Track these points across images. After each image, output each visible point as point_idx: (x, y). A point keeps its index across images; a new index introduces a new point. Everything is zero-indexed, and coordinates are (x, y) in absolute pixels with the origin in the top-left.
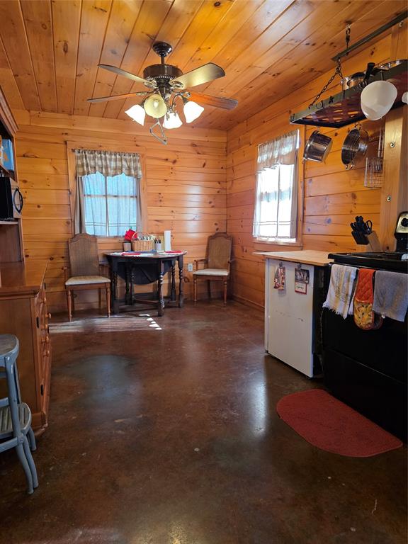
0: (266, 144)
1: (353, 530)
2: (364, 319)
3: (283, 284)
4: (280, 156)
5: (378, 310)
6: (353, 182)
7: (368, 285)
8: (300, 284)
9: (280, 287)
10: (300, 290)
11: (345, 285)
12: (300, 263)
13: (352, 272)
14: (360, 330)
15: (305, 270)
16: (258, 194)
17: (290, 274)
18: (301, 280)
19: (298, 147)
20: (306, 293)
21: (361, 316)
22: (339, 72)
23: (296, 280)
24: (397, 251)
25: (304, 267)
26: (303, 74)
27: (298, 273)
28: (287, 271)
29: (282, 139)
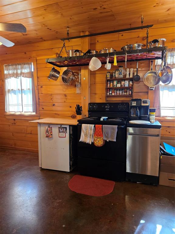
0: (10, 65)
3: (52, 135)
4: (21, 73)
5: (105, 139)
6: (64, 90)
7: (100, 130)
8: (62, 134)
9: (49, 135)
10: (62, 136)
11: (90, 132)
12: (61, 125)
13: (93, 126)
14: (98, 148)
15: (64, 128)
16: (7, 90)
17: (55, 130)
18: (62, 132)
19: (33, 70)
20: (65, 137)
21: (98, 142)
22: (64, 46)
23: (60, 132)
25: (63, 126)
26: (36, 39)
27: (60, 129)
28: (53, 129)
29: (22, 65)
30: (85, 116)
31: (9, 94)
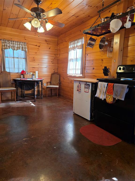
0: (72, 42)
1: (112, 170)
2: (110, 100)
3: (80, 89)
4: (77, 46)
5: (115, 97)
6: (102, 55)
7: (112, 89)
8: (86, 89)
9: (79, 90)
10: (86, 91)
11: (103, 89)
12: (86, 82)
13: (106, 84)
14: (108, 104)
15: (88, 84)
16: (69, 59)
17: (83, 86)
18: (87, 88)
19: (83, 43)
20: (88, 92)
21: (109, 99)
22: (100, 16)
23: (85, 88)
24: (117, 78)
25: (88, 83)
26: (86, 17)
27: (86, 85)
28: (82, 85)
29: (78, 40)
30: (114, 77)
31: (70, 62)
